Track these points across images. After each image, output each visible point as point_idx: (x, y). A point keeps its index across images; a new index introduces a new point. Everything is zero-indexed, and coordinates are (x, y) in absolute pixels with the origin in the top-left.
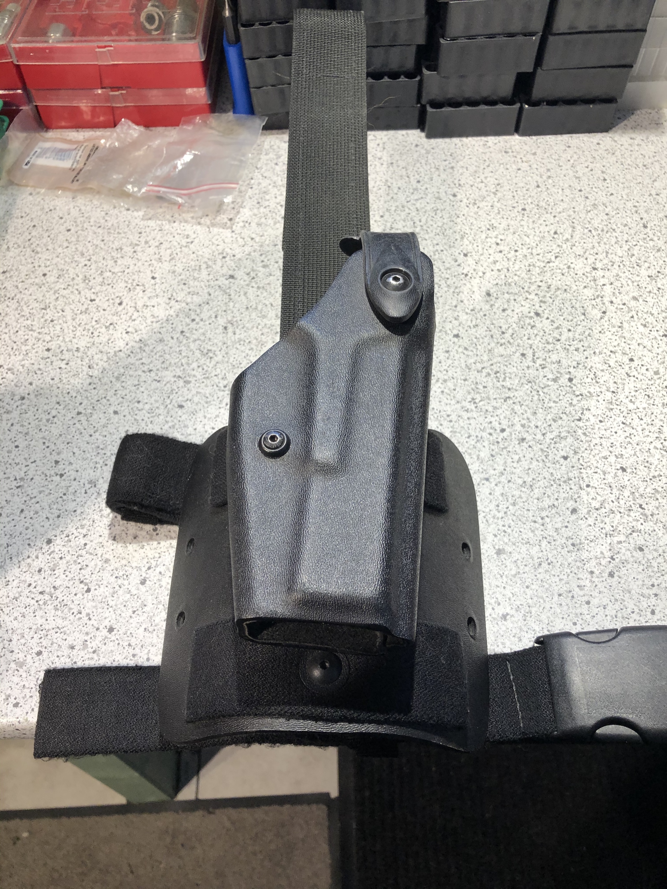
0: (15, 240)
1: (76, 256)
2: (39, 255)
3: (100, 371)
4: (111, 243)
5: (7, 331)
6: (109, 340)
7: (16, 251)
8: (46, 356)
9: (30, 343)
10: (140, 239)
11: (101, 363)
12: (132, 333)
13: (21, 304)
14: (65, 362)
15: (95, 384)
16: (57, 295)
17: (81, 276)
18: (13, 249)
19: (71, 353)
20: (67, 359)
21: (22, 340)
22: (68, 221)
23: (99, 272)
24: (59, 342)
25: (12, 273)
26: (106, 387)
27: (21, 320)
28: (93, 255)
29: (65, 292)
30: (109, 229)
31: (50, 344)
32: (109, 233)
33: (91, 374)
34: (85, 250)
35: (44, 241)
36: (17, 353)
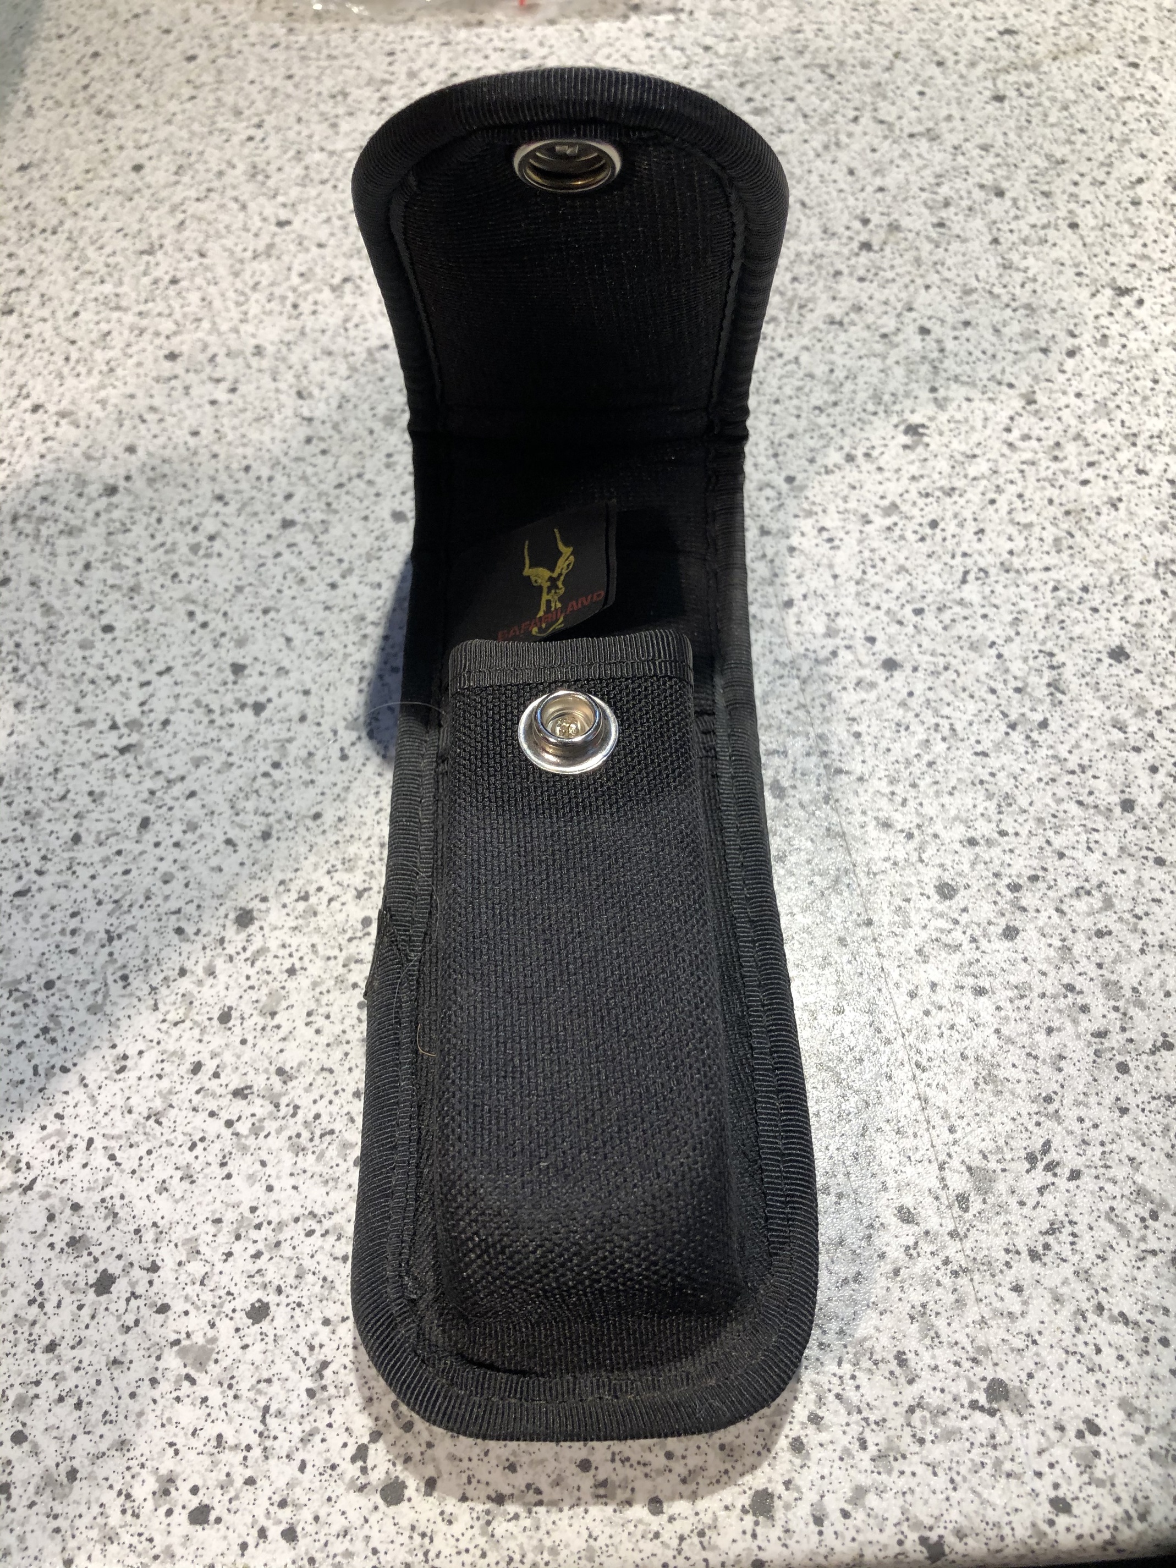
0: (45, 89)
1: (220, 119)
2: (118, 122)
3: (334, 404)
4: (312, 82)
5: (45, 313)
6: (346, 320)
7: (51, 114)
8: (167, 374)
9: (117, 341)
10: (391, 69)
11: (332, 383)
13: (81, 244)
14: (224, 386)
15: (322, 439)
16: (181, 216)
17: (241, 167)
18: (43, 112)
19: (240, 361)
20: (230, 378)
21: (94, 336)
22: (187, 37)
23: (291, 153)
24: (200, 334)
25: (45, 168)
26: (358, 446)
27: (84, 284)
28: (269, 112)
29: (202, 207)
30: (302, 49)
31: (175, 340)
32: (303, 58)
33: (306, 413)
34: (242, 103)
35: (128, 86)
36: (81, 369)
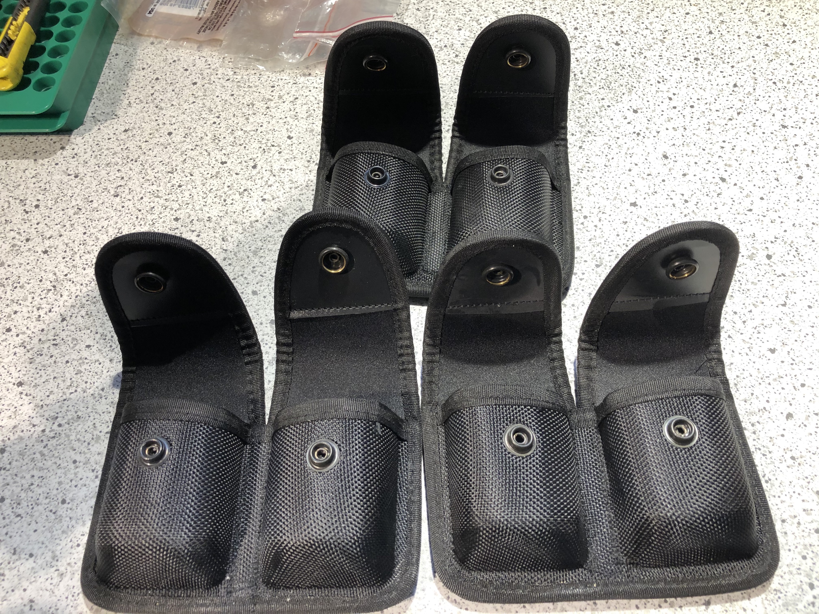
0: (136, 94)
1: (203, 113)
2: (164, 112)
3: (236, 244)
4: (241, 97)
5: (130, 197)
6: (244, 208)
7: (138, 106)
8: (174, 227)
9: (157, 211)
10: (272, 94)
11: (236, 235)
12: (269, 201)
13: (146, 167)
14: (195, 233)
15: (230, 259)
16: (185, 157)
17: (210, 135)
18: (135, 105)
19: (202, 223)
20: (198, 230)
21: (148, 208)
22: (194, 74)
23: (230, 130)
24: (188, 211)
25: (134, 132)
26: (243, 263)
27: (146, 185)
28: (223, 111)
29: (193, 153)
30: (238, 82)
31: (178, 212)
32: (239, 86)
33: (225, 248)
34: (213, 106)
35: (169, 95)
36: (142, 222)
